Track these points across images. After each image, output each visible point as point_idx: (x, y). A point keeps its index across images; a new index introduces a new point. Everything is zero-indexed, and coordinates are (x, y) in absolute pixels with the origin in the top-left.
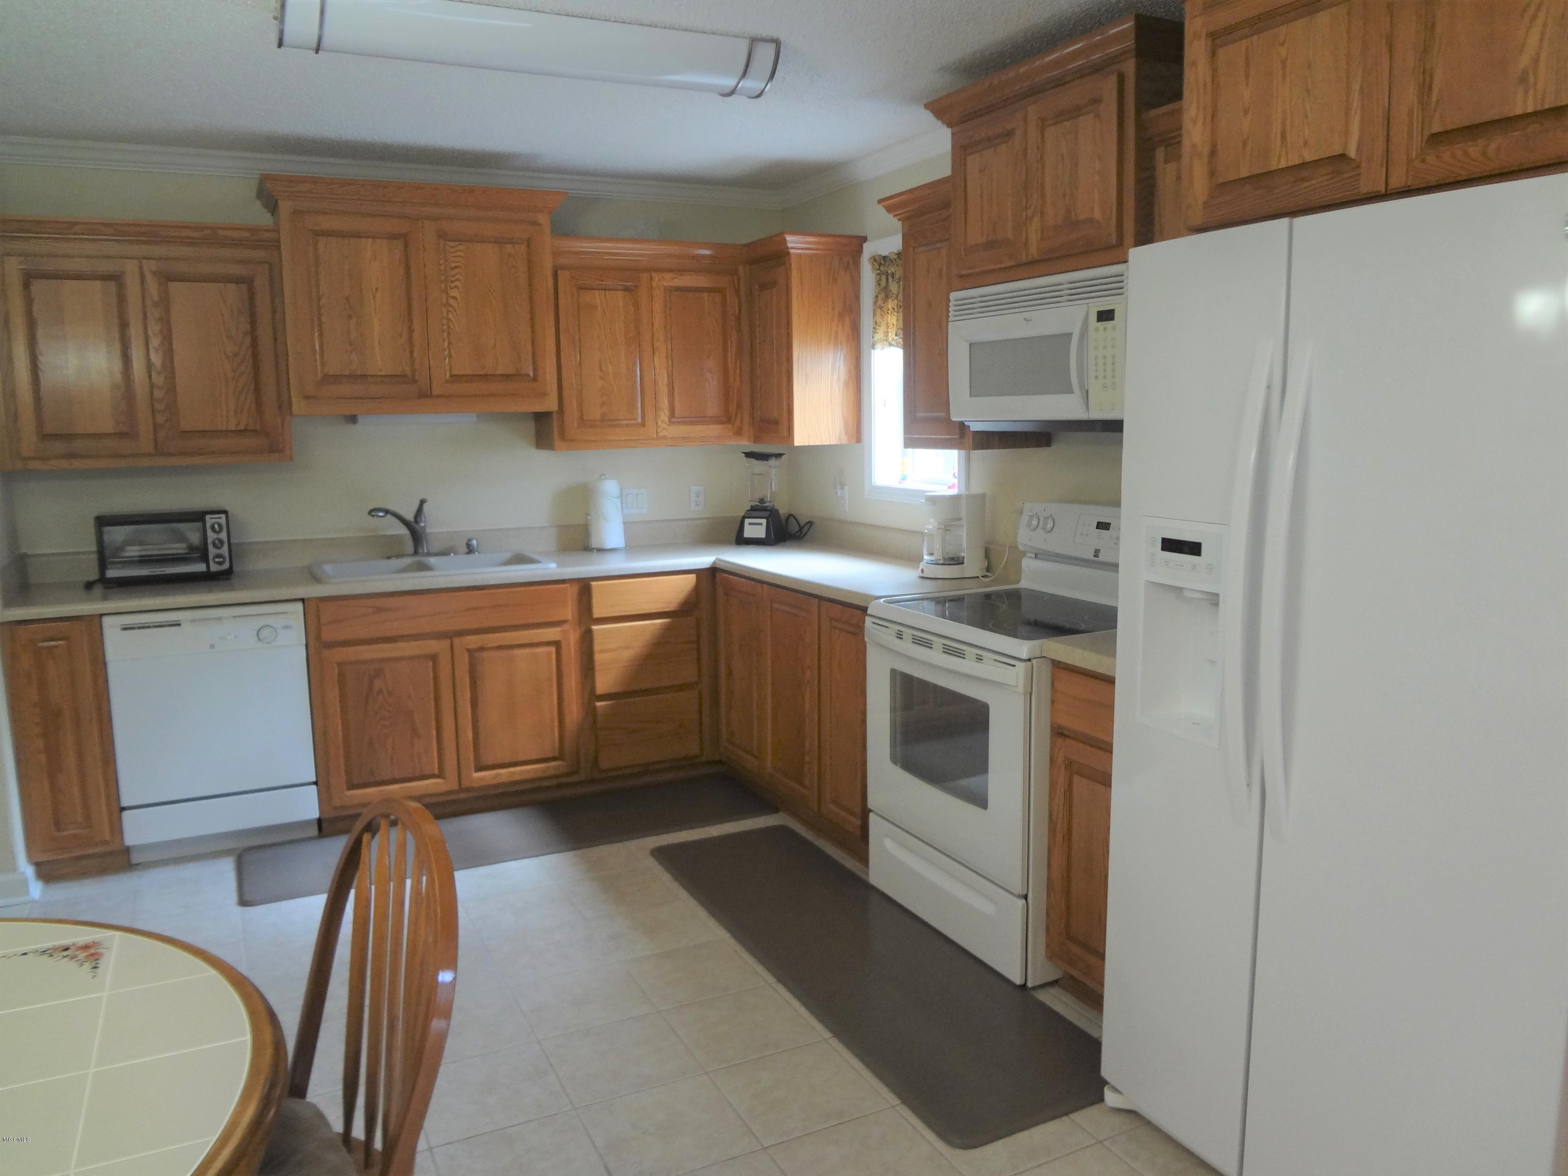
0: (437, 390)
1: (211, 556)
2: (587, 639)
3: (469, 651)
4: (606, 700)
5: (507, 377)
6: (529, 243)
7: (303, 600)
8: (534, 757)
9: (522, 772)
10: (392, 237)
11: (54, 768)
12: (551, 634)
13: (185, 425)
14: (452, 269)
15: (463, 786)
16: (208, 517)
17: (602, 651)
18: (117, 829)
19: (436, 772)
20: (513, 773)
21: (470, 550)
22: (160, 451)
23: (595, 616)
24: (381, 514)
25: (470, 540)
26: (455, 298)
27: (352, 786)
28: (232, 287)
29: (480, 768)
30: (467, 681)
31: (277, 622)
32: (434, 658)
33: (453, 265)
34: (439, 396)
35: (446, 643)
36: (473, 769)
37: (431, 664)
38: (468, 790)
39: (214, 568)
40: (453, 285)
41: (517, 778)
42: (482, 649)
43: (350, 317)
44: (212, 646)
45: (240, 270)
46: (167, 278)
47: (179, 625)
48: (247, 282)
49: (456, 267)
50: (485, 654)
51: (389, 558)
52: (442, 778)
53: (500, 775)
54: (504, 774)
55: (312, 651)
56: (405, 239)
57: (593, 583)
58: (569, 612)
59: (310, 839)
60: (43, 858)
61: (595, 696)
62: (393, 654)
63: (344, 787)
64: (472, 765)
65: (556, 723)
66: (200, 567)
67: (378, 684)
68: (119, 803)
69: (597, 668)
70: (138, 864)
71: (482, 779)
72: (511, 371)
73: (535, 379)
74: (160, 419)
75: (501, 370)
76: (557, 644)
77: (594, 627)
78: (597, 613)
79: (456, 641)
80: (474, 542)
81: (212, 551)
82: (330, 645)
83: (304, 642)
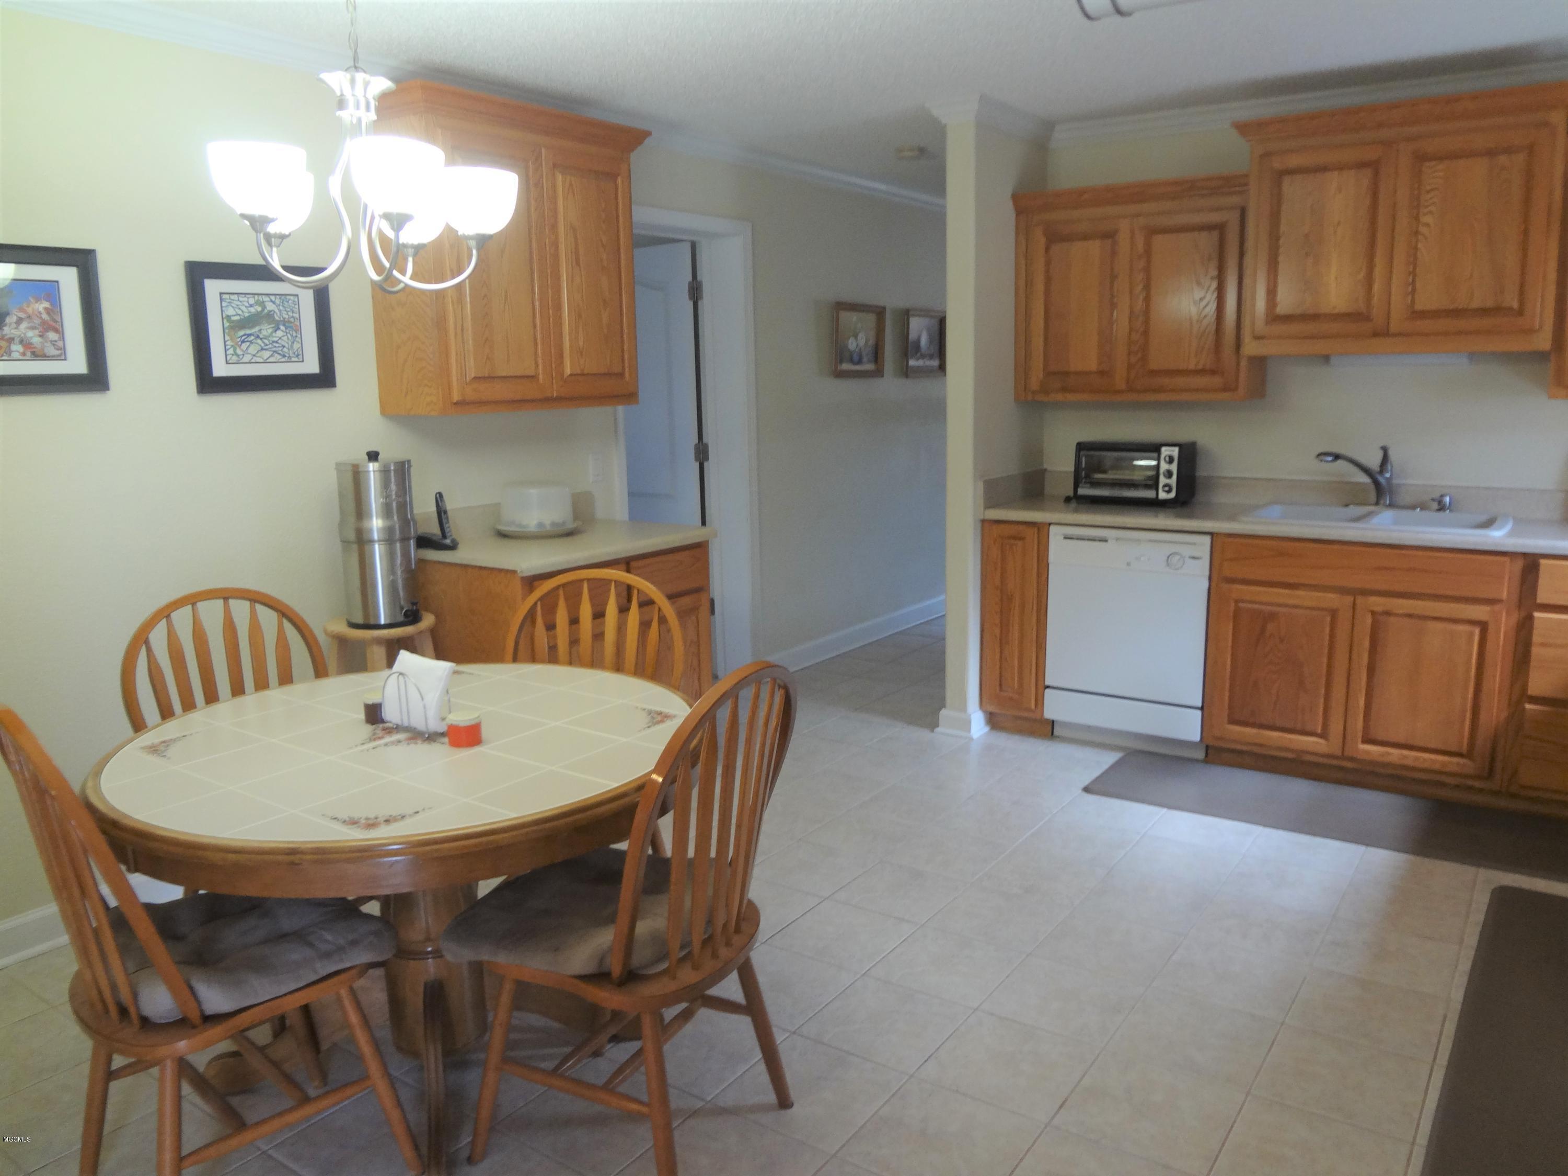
0: (1393, 329)
1: (1161, 485)
2: (1525, 626)
3: (1373, 613)
4: (1541, 704)
5: (1484, 312)
6: (1531, 149)
7: (1212, 534)
8: (1432, 745)
9: (1417, 759)
10: (1361, 165)
11: (1003, 642)
12: (1479, 612)
13: (1154, 365)
14: (1428, 192)
15: (1346, 754)
16: (1163, 449)
17: (1543, 645)
18: (1039, 701)
19: (1319, 731)
20: (1406, 757)
21: (1442, 508)
22: (1131, 389)
23: (1539, 601)
24: (1330, 459)
25: (1442, 496)
26: (1428, 225)
27: (1232, 721)
28: (1204, 234)
29: (1367, 740)
30: (1367, 644)
31: (1187, 551)
32: (1334, 613)
33: (1428, 188)
34: (1395, 335)
35: (1349, 599)
36: (1360, 740)
37: (1329, 619)
38: (1352, 759)
39: (1163, 495)
40: (1426, 211)
41: (1409, 762)
42: (1388, 613)
43: (1307, 254)
44: (1128, 564)
45: (1215, 218)
46: (1152, 231)
47: (1106, 541)
48: (1220, 228)
49: (1432, 190)
50: (1392, 619)
51: (1347, 505)
52: (1324, 739)
53: (1389, 754)
54: (1395, 755)
55: (1214, 584)
56: (1374, 166)
57: (1543, 562)
58: (1506, 590)
59: (1197, 761)
60: (991, 709)
61: (1525, 697)
62: (1291, 602)
63: (1226, 720)
64: (1360, 734)
65: (1468, 715)
66: (1149, 494)
67: (1270, 627)
68: (1044, 683)
69: (1533, 664)
70: (1058, 737)
71: (1368, 752)
72: (1490, 303)
73: (1520, 312)
74: (1133, 359)
75: (1475, 305)
76: (1484, 626)
77: (1537, 615)
78: (1543, 596)
79: (1360, 600)
80: (1447, 499)
81: (1163, 480)
82: (1232, 581)
83: (1207, 573)
